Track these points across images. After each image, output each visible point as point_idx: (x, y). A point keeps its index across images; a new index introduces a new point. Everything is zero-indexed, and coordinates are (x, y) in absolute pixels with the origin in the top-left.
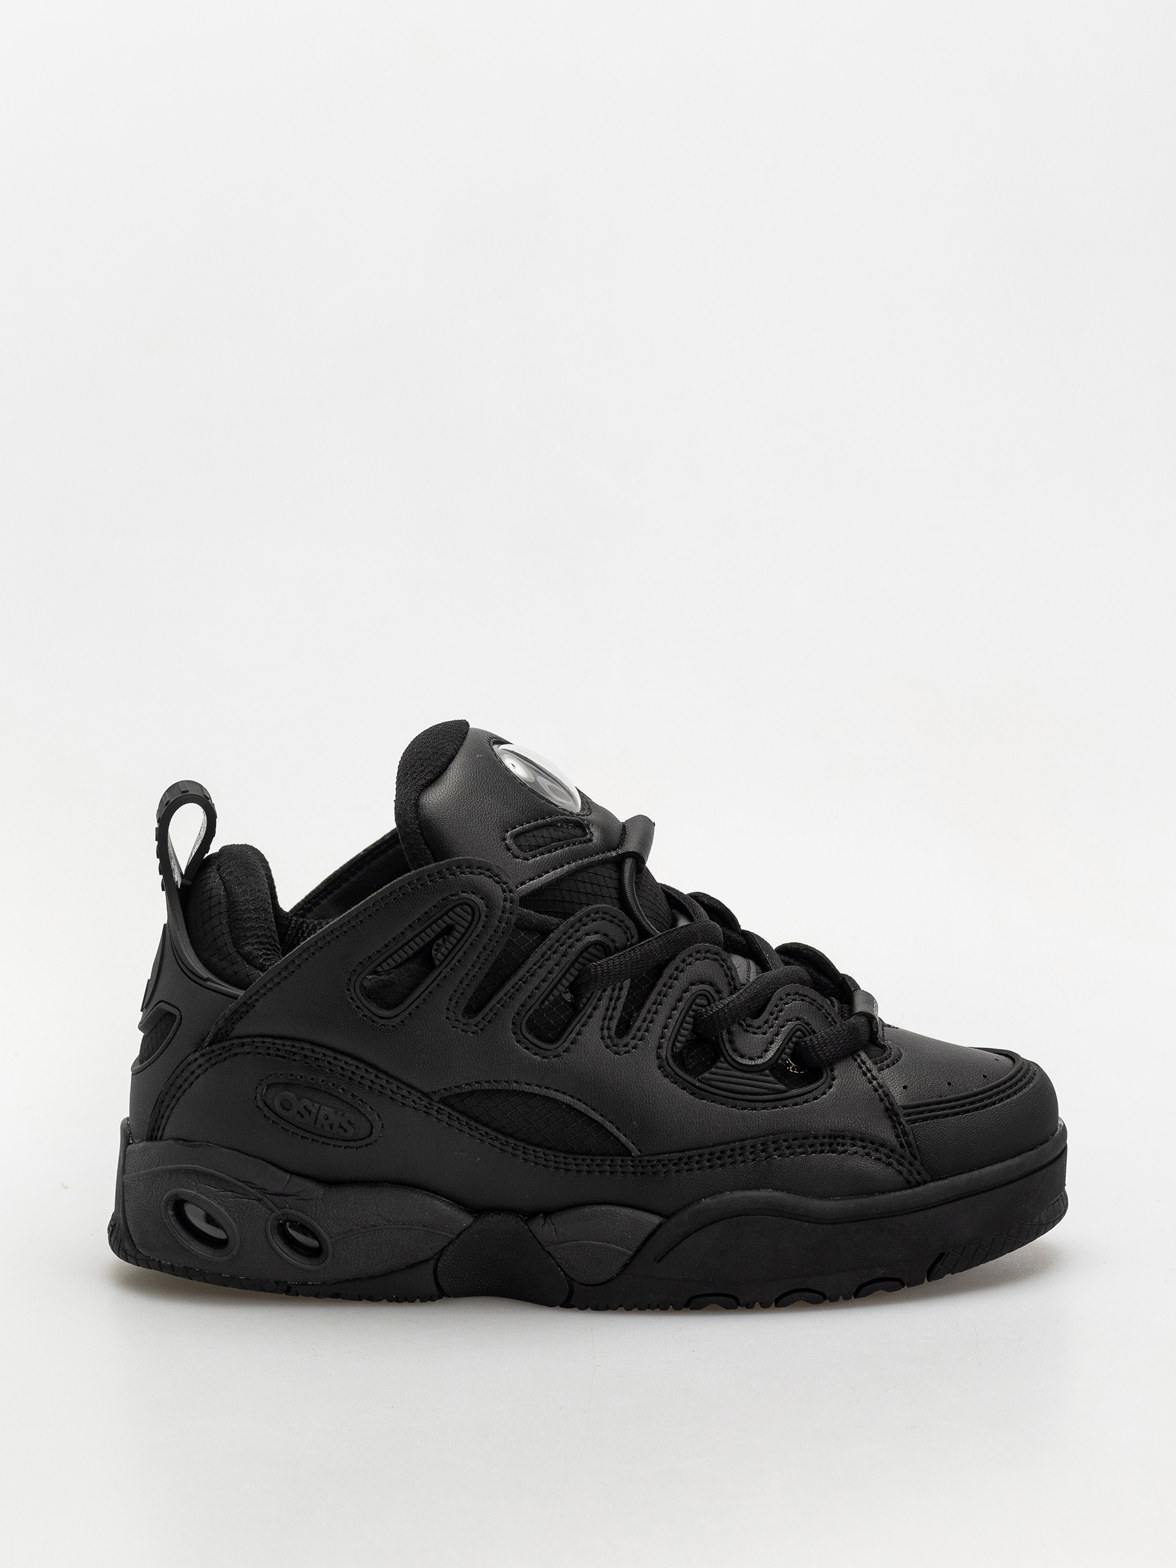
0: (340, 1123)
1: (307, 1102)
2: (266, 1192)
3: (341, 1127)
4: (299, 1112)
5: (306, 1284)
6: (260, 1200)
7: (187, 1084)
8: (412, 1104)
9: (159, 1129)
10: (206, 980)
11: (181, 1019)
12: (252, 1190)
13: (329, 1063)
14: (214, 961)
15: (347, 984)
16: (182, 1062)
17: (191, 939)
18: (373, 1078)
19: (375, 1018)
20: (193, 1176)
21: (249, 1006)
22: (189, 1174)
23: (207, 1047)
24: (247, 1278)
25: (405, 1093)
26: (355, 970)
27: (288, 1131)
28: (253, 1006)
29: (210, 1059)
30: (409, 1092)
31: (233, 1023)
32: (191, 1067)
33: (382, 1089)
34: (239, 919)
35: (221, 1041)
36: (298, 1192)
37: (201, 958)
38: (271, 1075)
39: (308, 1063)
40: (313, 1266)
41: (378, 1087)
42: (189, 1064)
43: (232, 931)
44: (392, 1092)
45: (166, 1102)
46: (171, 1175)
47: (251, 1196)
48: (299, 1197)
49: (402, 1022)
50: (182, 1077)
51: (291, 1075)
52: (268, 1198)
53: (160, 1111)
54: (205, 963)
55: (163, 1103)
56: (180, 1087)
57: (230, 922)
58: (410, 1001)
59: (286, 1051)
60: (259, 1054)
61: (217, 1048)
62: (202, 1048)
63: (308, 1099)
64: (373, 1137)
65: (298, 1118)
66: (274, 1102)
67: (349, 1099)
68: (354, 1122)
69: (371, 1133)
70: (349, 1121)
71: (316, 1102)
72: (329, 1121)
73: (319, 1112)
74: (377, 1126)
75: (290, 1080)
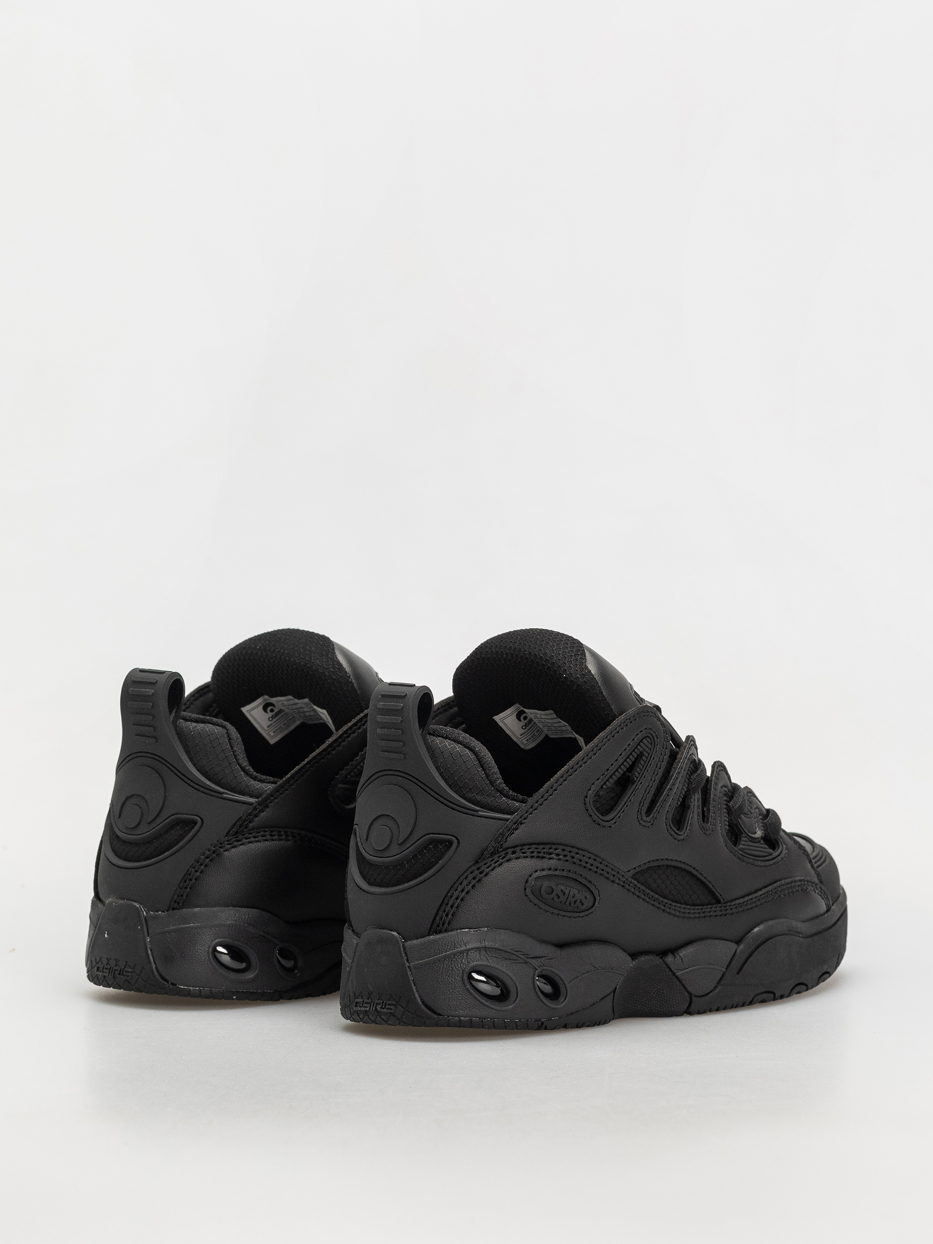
0: (581, 900)
1: (563, 888)
2: (529, 956)
3: (581, 902)
4: (557, 895)
5: (551, 1020)
6: (526, 963)
7: (470, 887)
8: (617, 881)
9: (443, 924)
10: (477, 811)
11: (459, 842)
12: (522, 956)
13: (573, 857)
14: (479, 798)
15: (585, 800)
16: (465, 872)
17: (450, 786)
18: (599, 865)
19: (601, 822)
20: (483, 953)
21: (518, 824)
22: (480, 951)
23: (489, 857)
24: (520, 1021)
25: (615, 873)
26: (590, 790)
27: (544, 910)
28: (521, 824)
29: (490, 866)
30: (618, 872)
31: (506, 838)
32: (473, 875)
33: (602, 872)
34: (489, 767)
35: (499, 852)
36: (547, 954)
37: (465, 799)
38: (536, 871)
39: (560, 859)
40: (557, 1005)
41: (601, 872)
42: (472, 873)
43: (487, 776)
44: (608, 873)
45: (450, 904)
46: (467, 953)
47: (521, 961)
48: (547, 958)
49: (615, 823)
50: (465, 883)
51: (550, 869)
52: (531, 961)
53: (444, 911)
54: (469, 801)
55: (447, 904)
56: (462, 891)
57: (484, 770)
58: (619, 808)
59: (544, 853)
60: (527, 857)
61: (496, 858)
62: (483, 860)
63: (563, 884)
64: (594, 908)
65: (556, 899)
66: (540, 890)
67: (584, 882)
68: (588, 897)
69: (594, 904)
70: (586, 897)
71: (568, 886)
72: (574, 899)
73: (569, 893)
74: (598, 898)
75: (550, 873)
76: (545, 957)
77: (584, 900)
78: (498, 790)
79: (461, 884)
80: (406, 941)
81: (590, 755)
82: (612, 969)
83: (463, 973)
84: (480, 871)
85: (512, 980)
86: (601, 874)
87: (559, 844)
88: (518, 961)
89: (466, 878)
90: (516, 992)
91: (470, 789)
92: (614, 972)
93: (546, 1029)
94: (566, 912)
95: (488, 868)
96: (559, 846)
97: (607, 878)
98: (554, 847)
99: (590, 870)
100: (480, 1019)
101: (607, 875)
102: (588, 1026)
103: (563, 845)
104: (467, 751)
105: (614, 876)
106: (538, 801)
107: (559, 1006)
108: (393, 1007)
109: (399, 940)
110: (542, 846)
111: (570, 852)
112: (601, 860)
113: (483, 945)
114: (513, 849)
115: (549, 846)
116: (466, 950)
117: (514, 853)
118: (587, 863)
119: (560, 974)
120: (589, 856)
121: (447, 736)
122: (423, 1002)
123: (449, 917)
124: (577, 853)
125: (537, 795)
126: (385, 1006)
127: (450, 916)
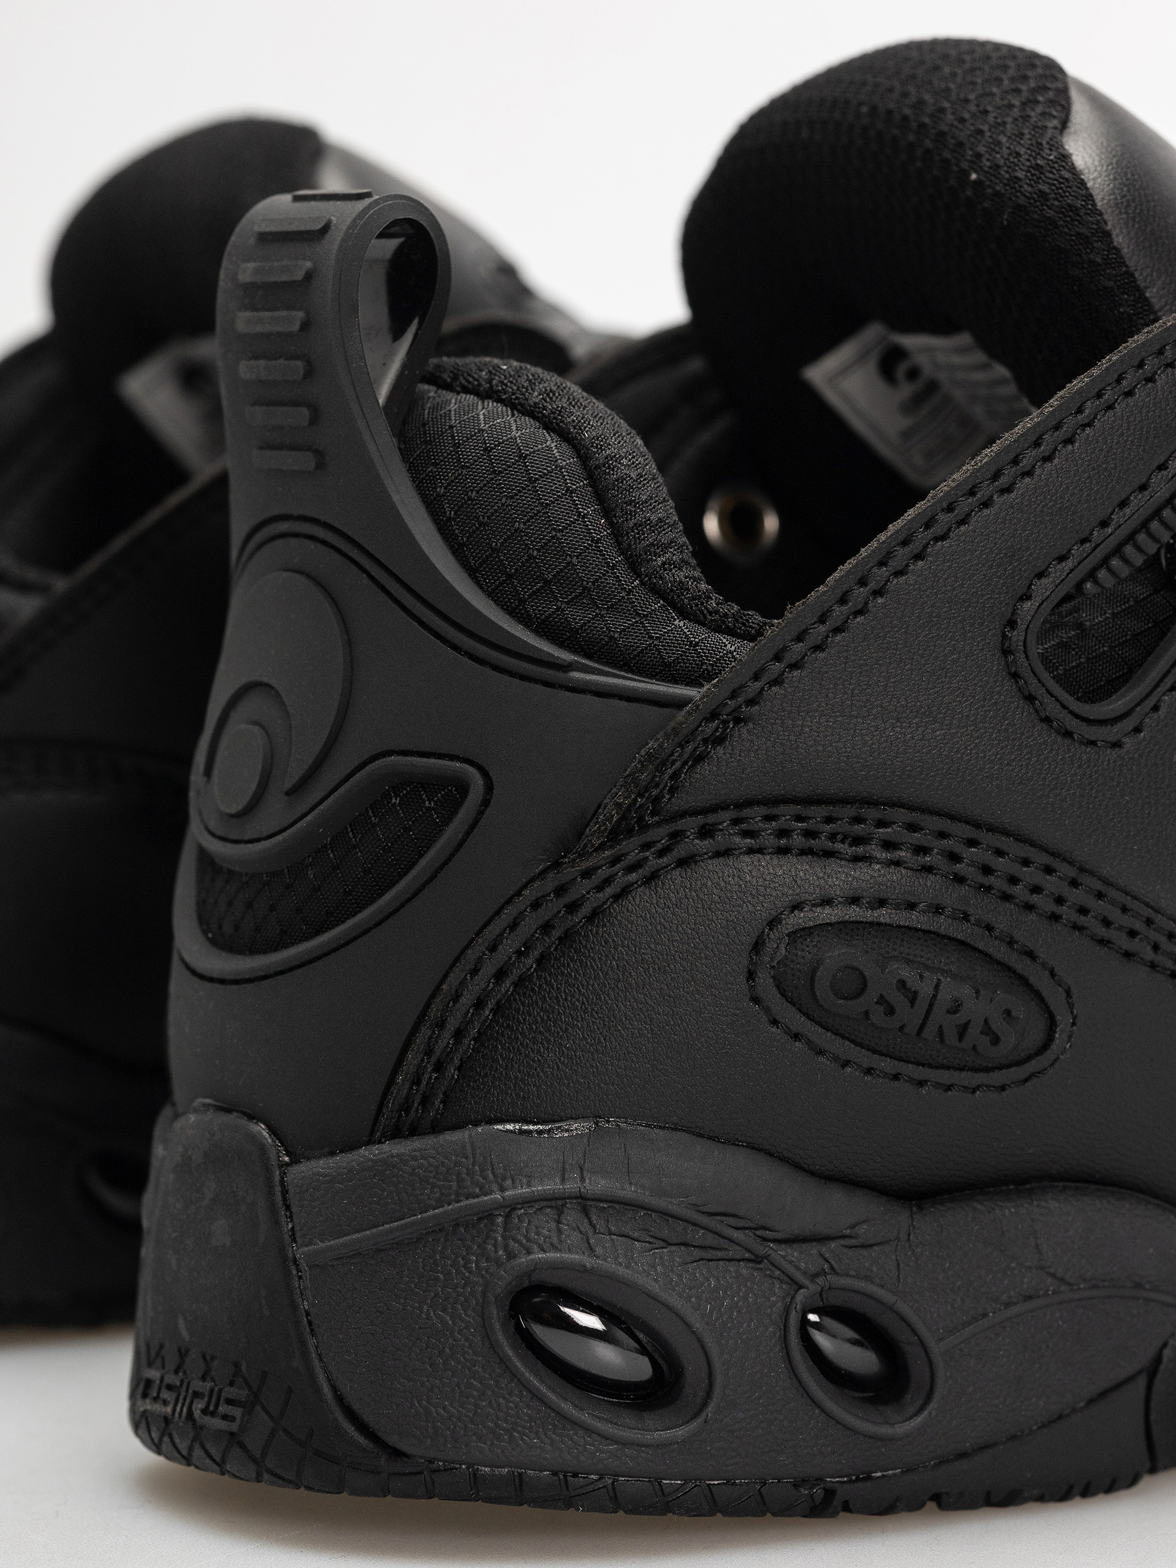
0: (986, 1021)
1: (906, 973)
2: (768, 1234)
3: (987, 1029)
4: (882, 1000)
5: (869, 1478)
6: (757, 1260)
7: (530, 961)
8: (1149, 954)
9: (425, 1101)
10: (568, 667)
11: (489, 787)
12: (736, 1235)
13: (954, 858)
14: (577, 616)
15: (1004, 636)
16: (509, 902)
17: (472, 572)
18: (1066, 890)
19: (1073, 724)
20: (572, 1216)
21: (725, 722)
22: (560, 1211)
23: (601, 848)
24: (729, 1482)
25: (1138, 925)
26: (1026, 597)
27: (836, 1059)
28: (738, 721)
29: (608, 881)
30: (1149, 922)
31: (675, 776)
32: (544, 914)
33: (1082, 920)
34: (630, 503)
35: (644, 827)
36: (852, 1227)
37: (525, 620)
38: (797, 907)
39: (897, 863)
40: (892, 1425)
41: (1074, 917)
42: (536, 905)
43: (617, 534)
44: (1107, 923)
45: (452, 1025)
46: (508, 1217)
47: (734, 1252)
48: (853, 1242)
49: (1137, 730)
50: (509, 946)
51: (854, 900)
52: (779, 1253)
53: (429, 1052)
54: (544, 629)
55: (441, 1025)
56: (500, 975)
57: (607, 512)
58: (1154, 674)
59: (833, 837)
60: (760, 851)
61: (631, 847)
62: (580, 856)
63: (908, 962)
64: (1049, 1055)
65: (878, 1017)
66: (812, 980)
67: (1000, 951)
68: (1019, 1012)
69: (1049, 1039)
70: (1008, 1013)
71: (928, 968)
72: (960, 1018)
73: (935, 996)
74: (1063, 1020)
75: (854, 913)
76: (843, 1237)
77: (998, 1025)
78: (657, 592)
79: (493, 948)
80: (295, 1161)
81: (1025, 463)
82: (1138, 1286)
83: (484, 1294)
84: (567, 899)
85: (688, 1326)
86: (1076, 927)
87: (893, 805)
88: (719, 1254)
89: (513, 926)
90: (704, 1374)
91: (547, 582)
92: (1147, 1300)
93: (847, 1508)
94: (930, 1066)
95: (599, 888)
96: (890, 813)
97: (1103, 942)
98: (872, 814)
99: (1029, 907)
100: (555, 1474)
101: (1102, 931)
102: (1042, 1498)
103: (912, 808)
104: (551, 442)
105: (1132, 934)
106: (805, 632)
107: (901, 1429)
108: (237, 1412)
109: (273, 1155)
110: (822, 811)
111: (943, 835)
112: (1072, 873)
113: (572, 1186)
114: (700, 820)
115: (850, 811)
116: (501, 1206)
117: (705, 832)
118: (1013, 880)
119: (904, 1308)
120: (1023, 855)
121: (491, 387)
122: (340, 1399)
123: (448, 1074)
124: (972, 843)
125: (799, 612)
126: (217, 1406)
127: (452, 1072)
